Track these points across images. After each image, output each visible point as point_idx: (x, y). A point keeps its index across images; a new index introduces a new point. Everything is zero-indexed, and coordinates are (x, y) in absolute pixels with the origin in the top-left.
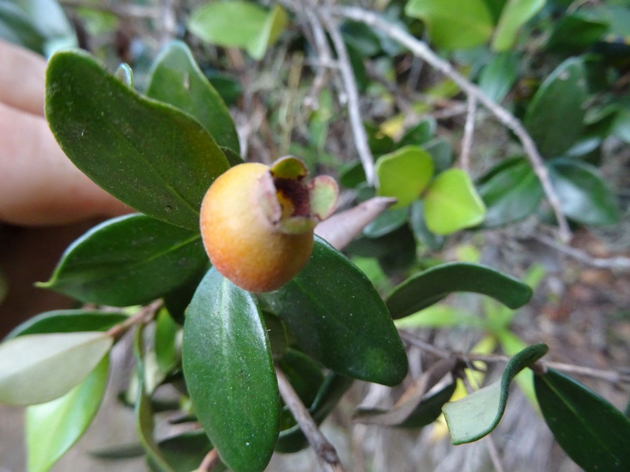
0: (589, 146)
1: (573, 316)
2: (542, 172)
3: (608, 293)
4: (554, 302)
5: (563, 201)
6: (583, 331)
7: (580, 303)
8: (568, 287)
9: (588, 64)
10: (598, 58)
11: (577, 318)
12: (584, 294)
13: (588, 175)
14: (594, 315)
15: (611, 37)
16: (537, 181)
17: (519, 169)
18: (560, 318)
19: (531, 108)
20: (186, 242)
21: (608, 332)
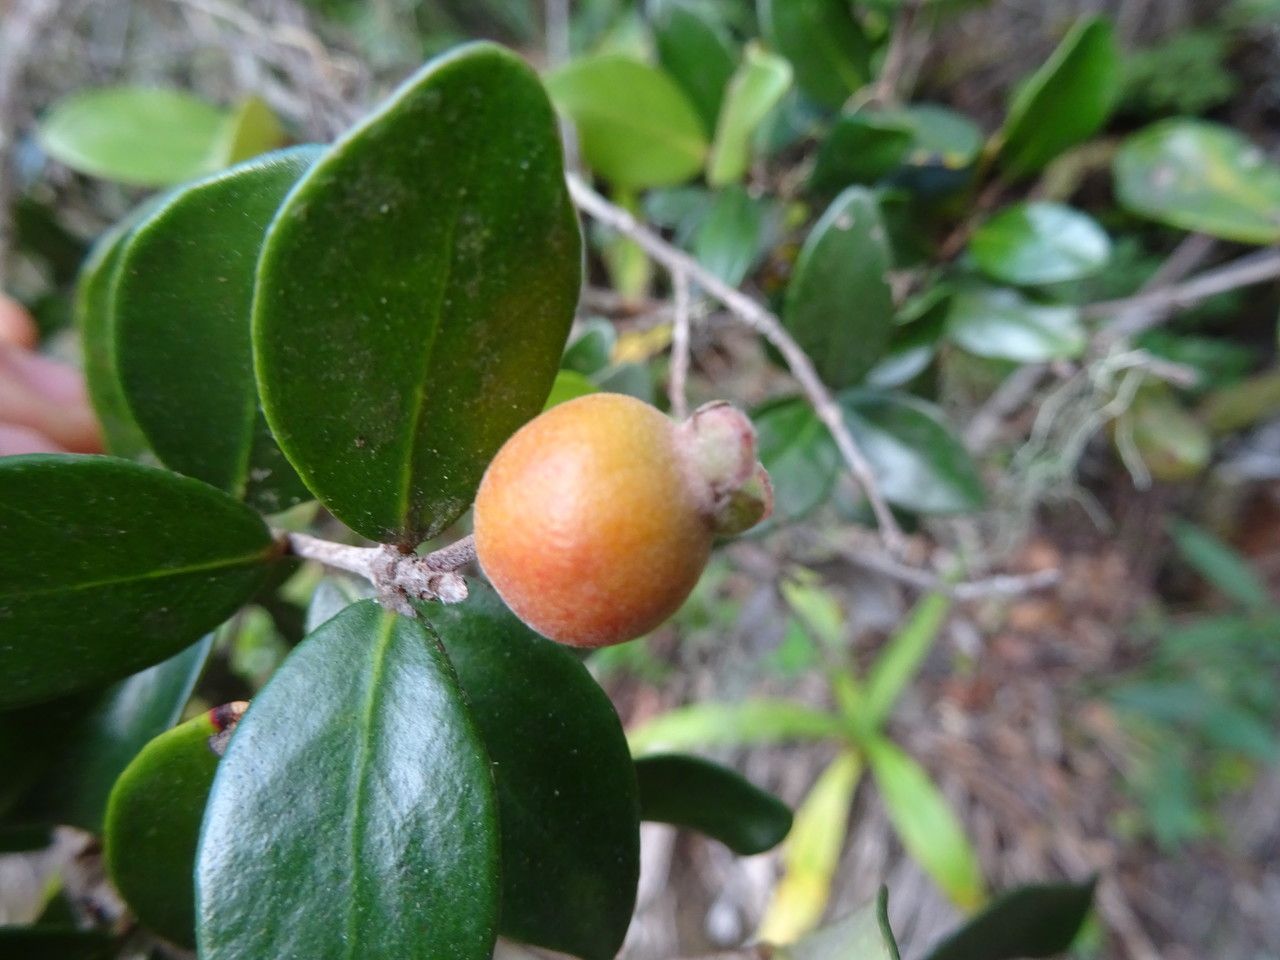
0: (910, 364)
1: (1000, 696)
2: (831, 414)
3: (1061, 646)
4: (964, 672)
5: (881, 473)
6: (1023, 724)
7: (1011, 669)
8: (988, 639)
9: (888, 208)
10: (904, 196)
11: (1008, 700)
12: (1018, 651)
13: (918, 419)
14: (1039, 690)
15: (920, 157)
16: (825, 433)
17: (788, 414)
18: (977, 703)
19: (793, 293)
20: (191, 568)
21: (1065, 722)
